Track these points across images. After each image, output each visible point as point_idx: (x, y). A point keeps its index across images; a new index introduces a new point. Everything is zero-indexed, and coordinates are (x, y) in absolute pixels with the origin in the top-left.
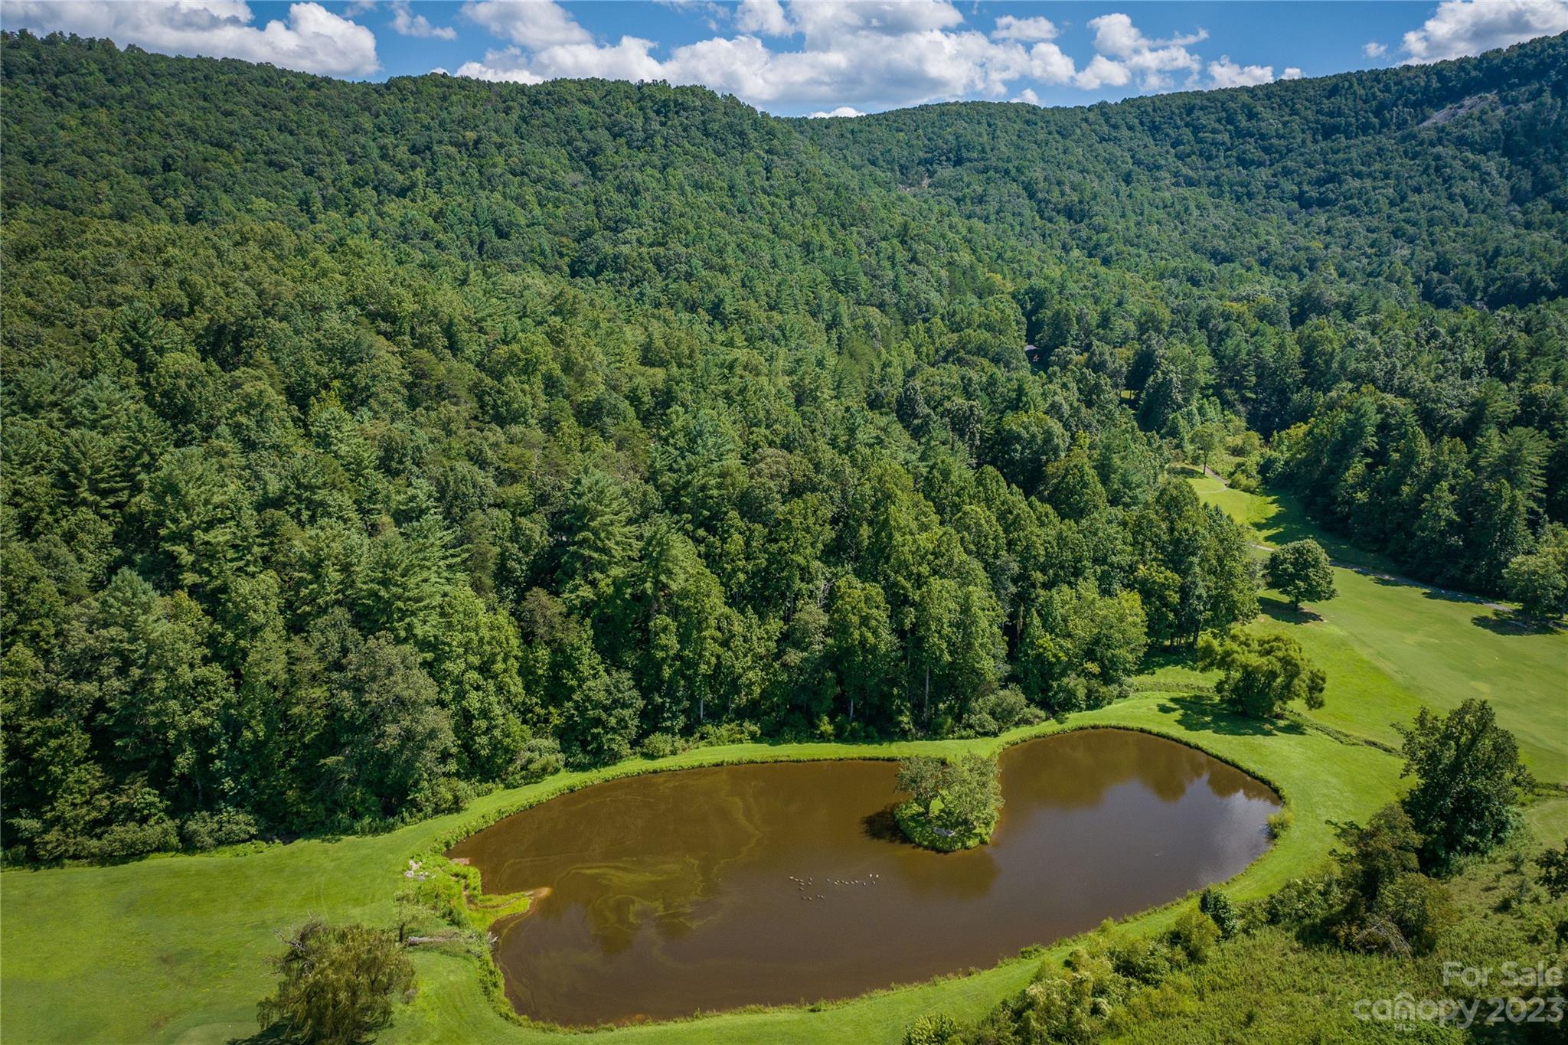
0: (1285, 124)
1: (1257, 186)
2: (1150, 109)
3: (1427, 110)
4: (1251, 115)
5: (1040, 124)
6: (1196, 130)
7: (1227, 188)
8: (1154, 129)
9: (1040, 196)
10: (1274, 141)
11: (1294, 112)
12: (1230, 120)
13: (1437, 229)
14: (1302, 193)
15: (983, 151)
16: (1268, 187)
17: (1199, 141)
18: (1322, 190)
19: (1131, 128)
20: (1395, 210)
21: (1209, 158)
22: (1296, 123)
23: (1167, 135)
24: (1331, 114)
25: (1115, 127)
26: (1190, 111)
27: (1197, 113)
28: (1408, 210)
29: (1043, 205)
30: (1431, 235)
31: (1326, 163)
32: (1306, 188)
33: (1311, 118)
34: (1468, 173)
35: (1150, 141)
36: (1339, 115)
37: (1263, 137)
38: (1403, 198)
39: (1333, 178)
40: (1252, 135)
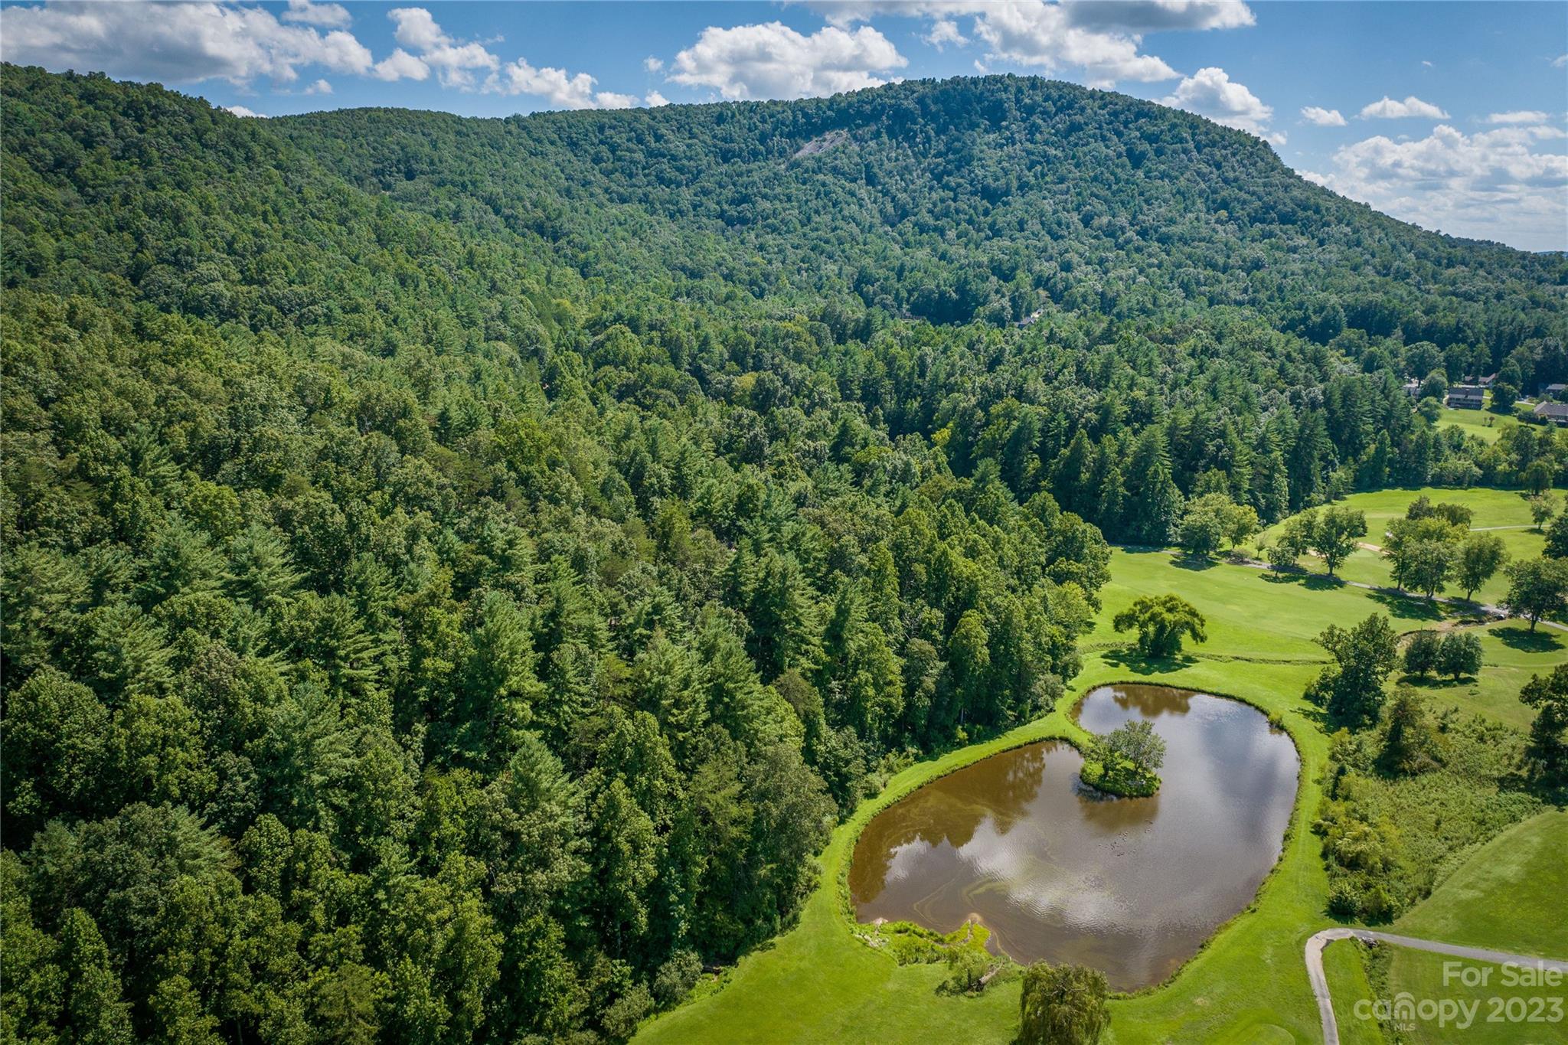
0: (689, 146)
1: (685, 205)
2: (565, 125)
3: (801, 142)
4: (658, 138)
5: (472, 136)
6: (613, 149)
7: (658, 205)
8: (573, 145)
9: (507, 212)
10: (685, 162)
11: (692, 136)
12: (640, 141)
13: (847, 246)
14: (723, 212)
15: (432, 163)
16: (695, 207)
17: (620, 159)
18: (739, 209)
19: (552, 143)
20: (807, 229)
21: (631, 176)
22: (699, 148)
23: (586, 151)
24: (724, 140)
25: (539, 141)
26: (602, 129)
27: (608, 132)
28: (817, 230)
29: (511, 220)
30: (843, 251)
31: (734, 184)
32: (726, 207)
33: (709, 142)
34: (849, 199)
35: (570, 155)
36: (732, 141)
37: (674, 158)
38: (809, 219)
39: (745, 199)
40: (664, 156)
